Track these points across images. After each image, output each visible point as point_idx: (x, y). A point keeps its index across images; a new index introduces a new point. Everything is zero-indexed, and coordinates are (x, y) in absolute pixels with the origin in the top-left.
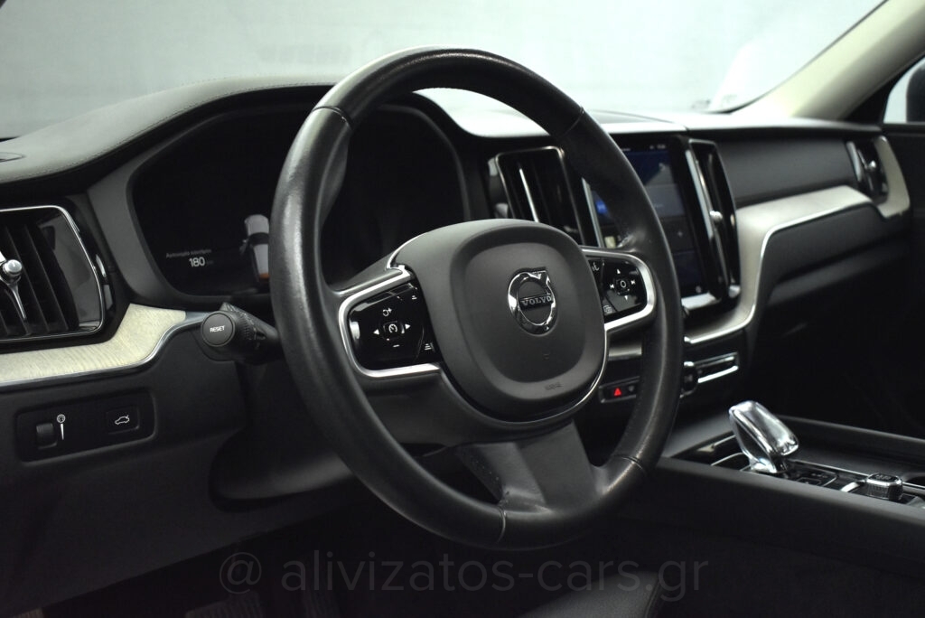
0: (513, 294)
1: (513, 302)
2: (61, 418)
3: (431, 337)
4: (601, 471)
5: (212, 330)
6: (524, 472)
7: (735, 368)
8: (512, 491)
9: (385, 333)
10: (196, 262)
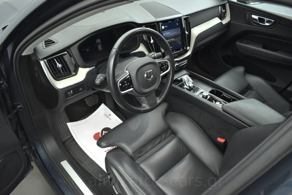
0: (146, 74)
1: (145, 75)
2: (71, 91)
3: (132, 85)
4: (158, 98)
5: (97, 82)
6: (146, 102)
7: (186, 63)
8: (144, 105)
9: (125, 86)
10: (87, 50)
